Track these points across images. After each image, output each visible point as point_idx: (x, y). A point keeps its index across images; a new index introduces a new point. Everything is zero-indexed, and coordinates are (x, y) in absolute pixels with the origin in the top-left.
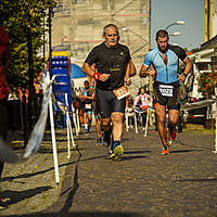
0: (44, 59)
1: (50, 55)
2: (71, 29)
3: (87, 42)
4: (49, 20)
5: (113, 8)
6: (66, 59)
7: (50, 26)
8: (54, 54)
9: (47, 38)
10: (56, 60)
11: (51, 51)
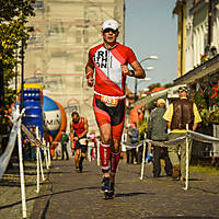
0: (15, 91)
1: (22, 87)
2: (44, 61)
3: (60, 75)
4: (22, 52)
5: (86, 41)
6: (39, 91)
7: (23, 58)
8: (26, 87)
9: (19, 69)
10: (27, 92)
11: (23, 83)
